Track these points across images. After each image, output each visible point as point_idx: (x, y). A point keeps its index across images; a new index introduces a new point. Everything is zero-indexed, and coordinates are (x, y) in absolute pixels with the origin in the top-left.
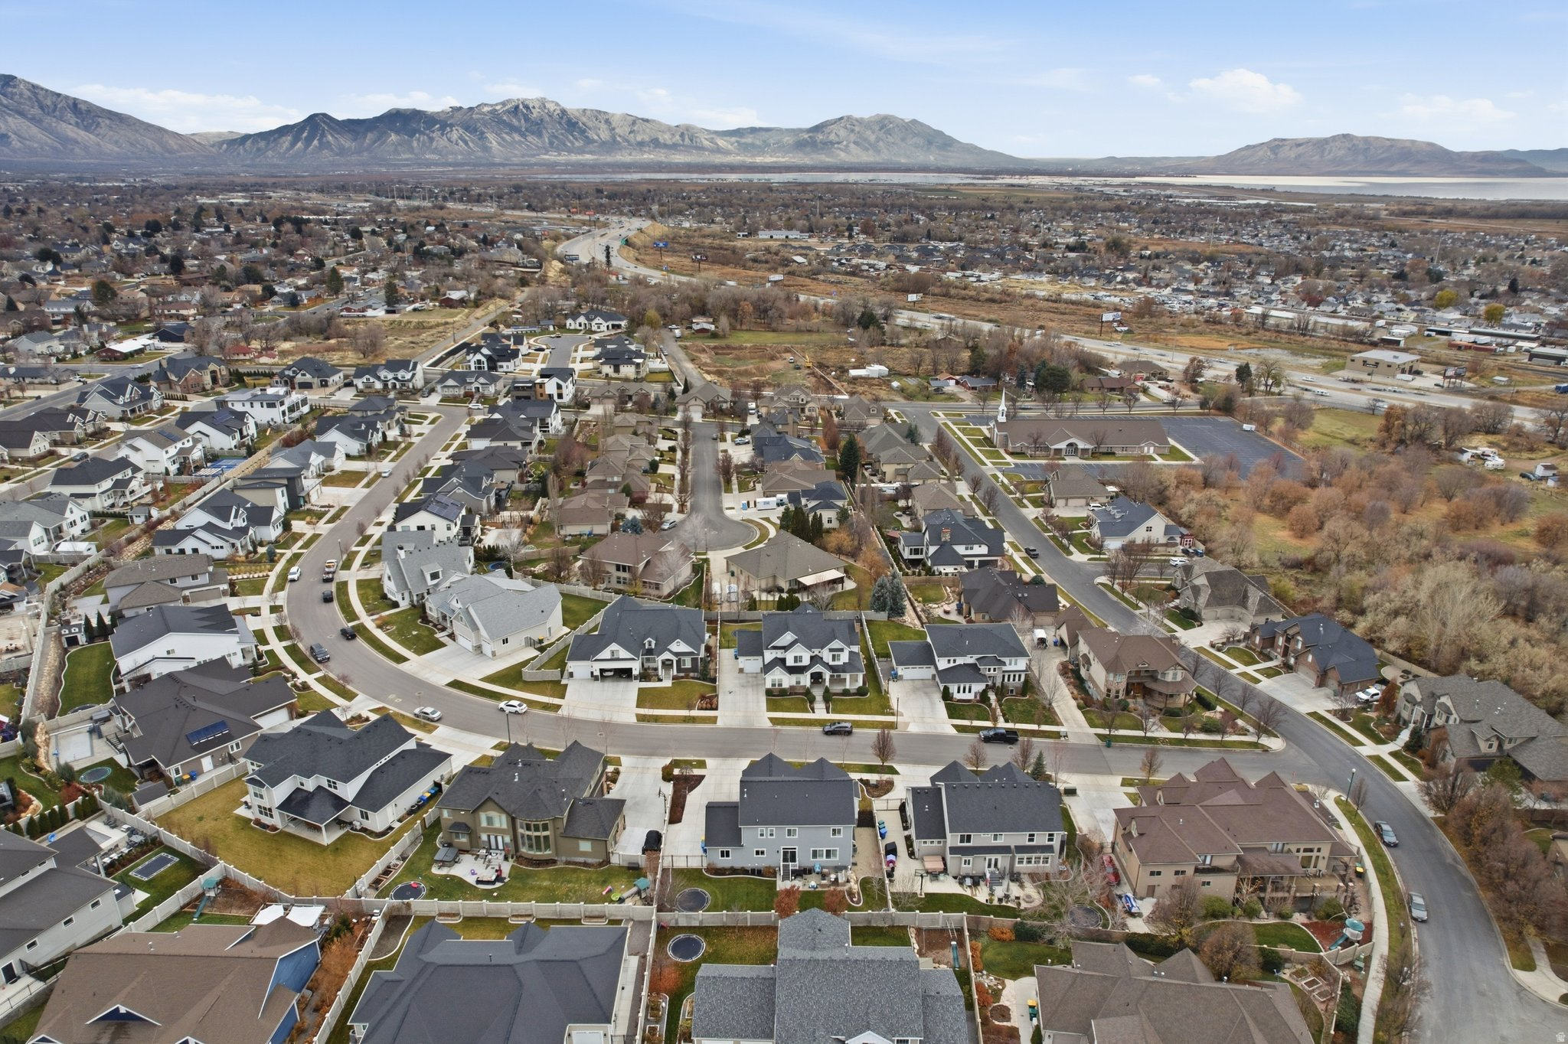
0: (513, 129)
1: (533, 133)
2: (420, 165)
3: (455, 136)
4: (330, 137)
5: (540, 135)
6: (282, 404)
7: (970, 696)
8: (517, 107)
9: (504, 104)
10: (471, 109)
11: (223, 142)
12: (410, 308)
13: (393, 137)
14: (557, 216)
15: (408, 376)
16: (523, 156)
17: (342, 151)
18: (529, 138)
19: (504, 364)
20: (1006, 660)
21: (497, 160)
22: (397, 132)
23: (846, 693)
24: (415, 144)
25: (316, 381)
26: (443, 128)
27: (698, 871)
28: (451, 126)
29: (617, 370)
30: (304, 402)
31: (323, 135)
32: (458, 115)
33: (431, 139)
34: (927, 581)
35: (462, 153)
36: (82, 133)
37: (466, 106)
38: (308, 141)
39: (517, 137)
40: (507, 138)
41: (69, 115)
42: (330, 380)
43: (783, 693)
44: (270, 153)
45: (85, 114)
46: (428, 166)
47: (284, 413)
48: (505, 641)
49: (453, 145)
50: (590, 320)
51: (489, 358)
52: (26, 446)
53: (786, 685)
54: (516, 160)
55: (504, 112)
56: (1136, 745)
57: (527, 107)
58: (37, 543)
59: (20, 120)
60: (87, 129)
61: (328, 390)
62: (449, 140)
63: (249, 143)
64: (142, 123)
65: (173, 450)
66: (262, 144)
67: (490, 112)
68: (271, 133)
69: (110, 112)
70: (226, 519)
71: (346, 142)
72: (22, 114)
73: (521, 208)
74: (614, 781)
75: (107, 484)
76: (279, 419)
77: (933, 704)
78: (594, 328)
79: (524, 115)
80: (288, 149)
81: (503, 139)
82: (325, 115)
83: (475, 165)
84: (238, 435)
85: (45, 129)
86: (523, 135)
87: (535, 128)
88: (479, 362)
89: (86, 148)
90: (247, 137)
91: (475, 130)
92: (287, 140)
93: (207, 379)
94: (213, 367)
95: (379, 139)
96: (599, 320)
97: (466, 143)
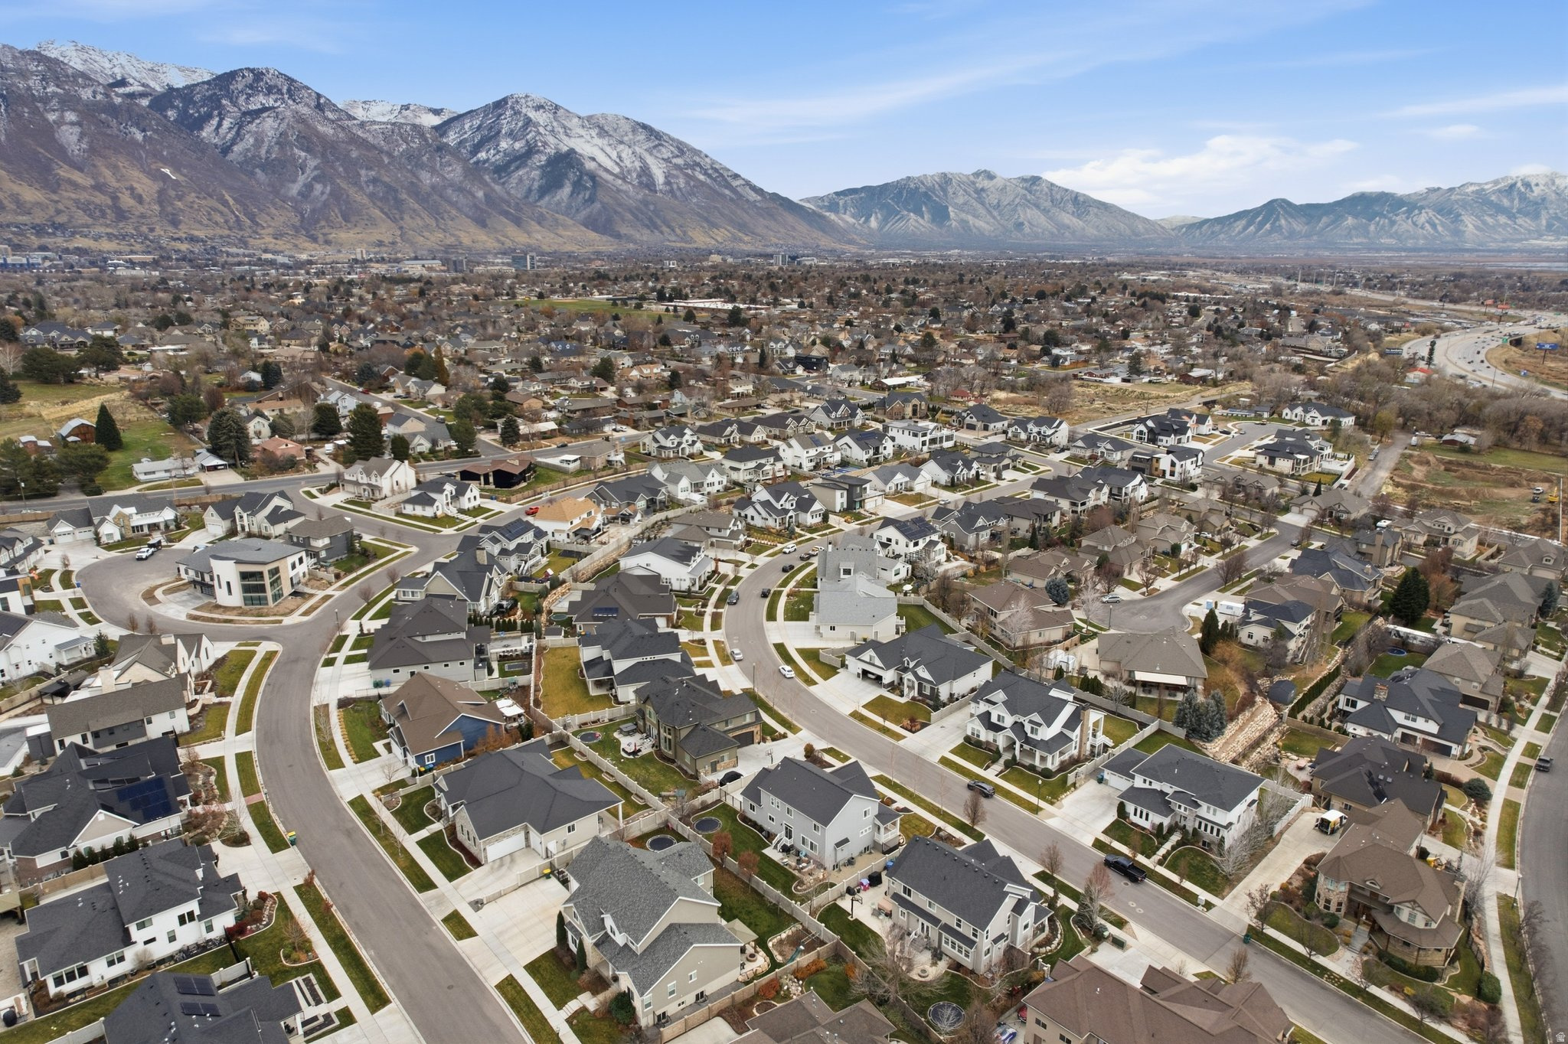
0: (1500, 209)
1: (1527, 214)
2: (1369, 250)
3: (1422, 218)
4: (1283, 222)
5: (1536, 216)
6: (924, 435)
7: (1147, 825)
8: (1512, 186)
9: (1496, 182)
10: (1451, 190)
11: (1182, 227)
12: (1146, 379)
13: (1350, 221)
14: (1467, 308)
15: (1049, 432)
16: (1504, 241)
17: (1292, 234)
18: (1520, 221)
19: (1164, 438)
20: (1205, 805)
21: (1468, 246)
22: (1355, 216)
23: (1032, 768)
24: (1372, 228)
25: (980, 425)
26: (1409, 212)
27: (735, 812)
28: (1421, 208)
29: (1272, 462)
30: (949, 438)
31: (1277, 219)
32: (1433, 197)
33: (1393, 223)
34: (1319, 733)
35: (1425, 238)
36: (1075, 220)
37: (1445, 186)
38: (1262, 225)
39: (1503, 219)
40: (1490, 220)
41: (1070, 207)
42: (992, 426)
43: (979, 744)
44: (1222, 236)
45: (1080, 203)
46: (1378, 250)
47: (924, 443)
48: (833, 628)
49: (1420, 229)
50: (1306, 411)
51: (1151, 430)
52: (750, 434)
53: (983, 738)
54: (1493, 246)
55: (1494, 192)
56: (1288, 962)
57: (1527, 185)
58: (684, 490)
59: (1036, 211)
60: (1079, 217)
61: (986, 433)
62: (1414, 224)
63: (1205, 227)
64: (1121, 210)
65: (813, 452)
66: (1217, 228)
67: (1476, 192)
68: (1229, 217)
69: (1100, 203)
70: (778, 501)
71: (1298, 226)
72: (1037, 206)
73: (1433, 298)
74: (773, 740)
75: (752, 464)
76: (918, 446)
77: (1104, 814)
78: (1308, 421)
79: (1520, 193)
80: (1240, 233)
81: (1484, 223)
82: (1284, 201)
83: (1435, 251)
84: (871, 452)
85: (1050, 218)
86: (1512, 217)
87: (1531, 209)
88: (1141, 432)
89: (1073, 233)
90: (1207, 221)
91: (1450, 212)
92: (1240, 224)
93: (909, 411)
94: (915, 401)
95: (1333, 222)
96: (1314, 413)
97: (1434, 226)
